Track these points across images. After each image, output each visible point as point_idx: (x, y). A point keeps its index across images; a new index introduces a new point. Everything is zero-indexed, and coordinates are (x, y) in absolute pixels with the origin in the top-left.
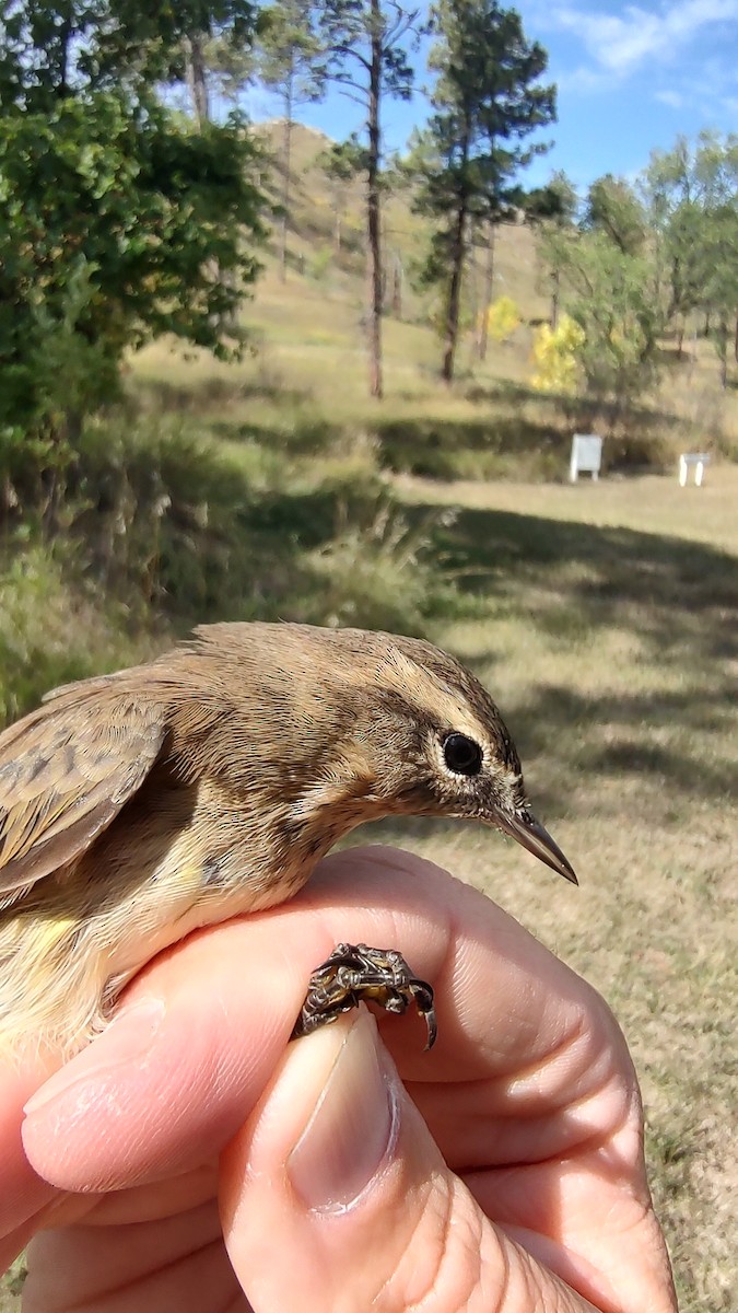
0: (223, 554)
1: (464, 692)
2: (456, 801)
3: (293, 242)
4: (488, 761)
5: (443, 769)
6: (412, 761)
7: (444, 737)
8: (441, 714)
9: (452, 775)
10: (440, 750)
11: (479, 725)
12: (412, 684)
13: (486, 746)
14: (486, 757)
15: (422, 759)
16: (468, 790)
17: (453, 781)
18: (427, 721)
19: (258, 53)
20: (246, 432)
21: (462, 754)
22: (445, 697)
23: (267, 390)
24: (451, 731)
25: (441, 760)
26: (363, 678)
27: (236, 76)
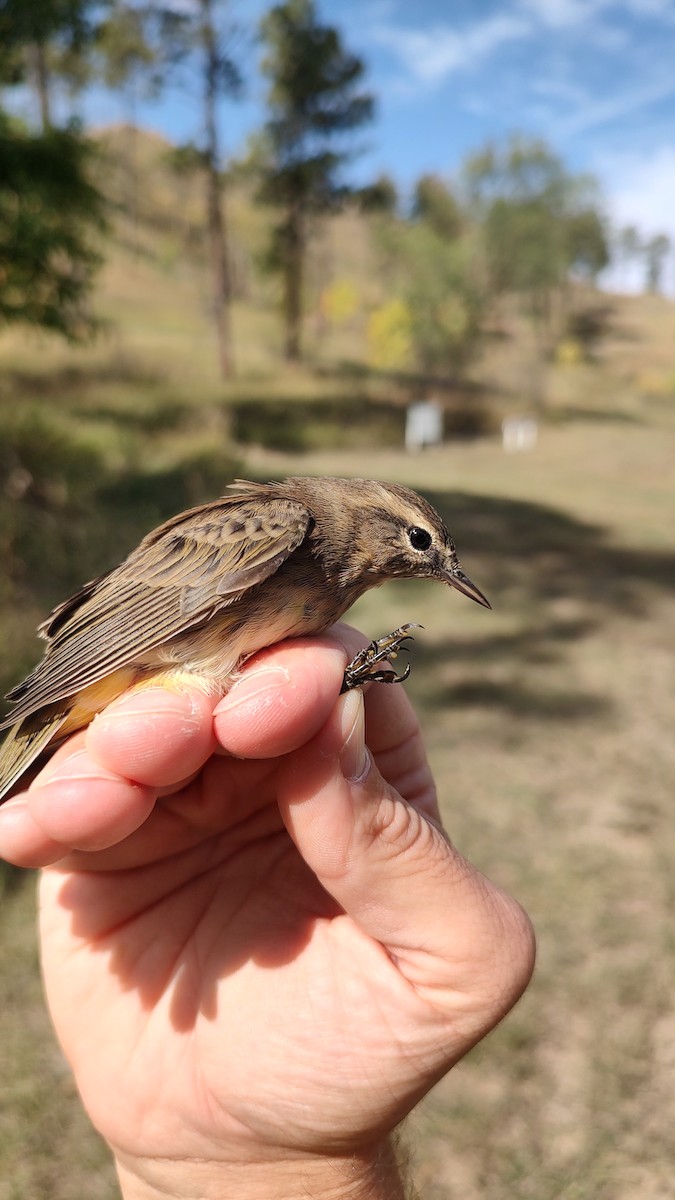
0: (81, 531)
1: (420, 507)
2: (418, 567)
3: (143, 236)
4: (435, 541)
5: (411, 548)
6: (392, 545)
7: (410, 530)
8: (408, 519)
9: (416, 551)
10: (408, 538)
11: (428, 523)
12: (391, 504)
13: (433, 534)
14: (434, 540)
15: (398, 544)
16: (426, 560)
17: (417, 555)
18: (400, 523)
19: (97, 58)
20: (103, 415)
21: (421, 540)
22: (409, 510)
23: (124, 373)
24: (413, 527)
25: (409, 543)
26: (366, 502)
27: (78, 80)
